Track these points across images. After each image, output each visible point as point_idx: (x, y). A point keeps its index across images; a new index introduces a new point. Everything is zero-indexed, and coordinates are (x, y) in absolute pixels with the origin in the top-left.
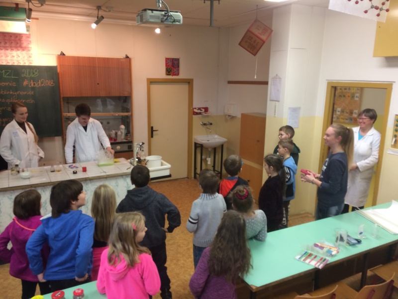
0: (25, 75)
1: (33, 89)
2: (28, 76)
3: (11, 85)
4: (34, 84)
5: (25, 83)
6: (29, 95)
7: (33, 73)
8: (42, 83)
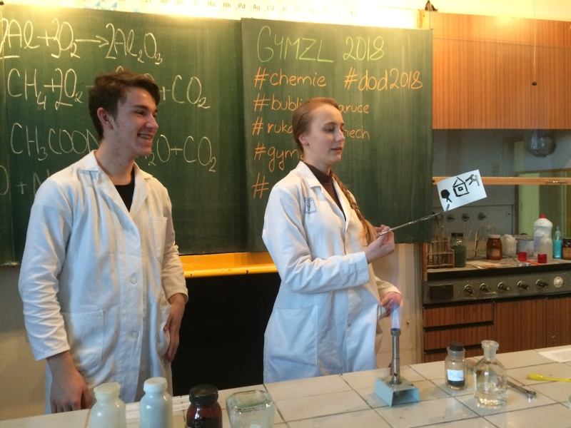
0: (349, 55)
1: (369, 96)
2: (357, 58)
3: (313, 83)
4: (372, 84)
5: (350, 79)
6: (357, 114)
7: (372, 50)
8: (391, 80)
